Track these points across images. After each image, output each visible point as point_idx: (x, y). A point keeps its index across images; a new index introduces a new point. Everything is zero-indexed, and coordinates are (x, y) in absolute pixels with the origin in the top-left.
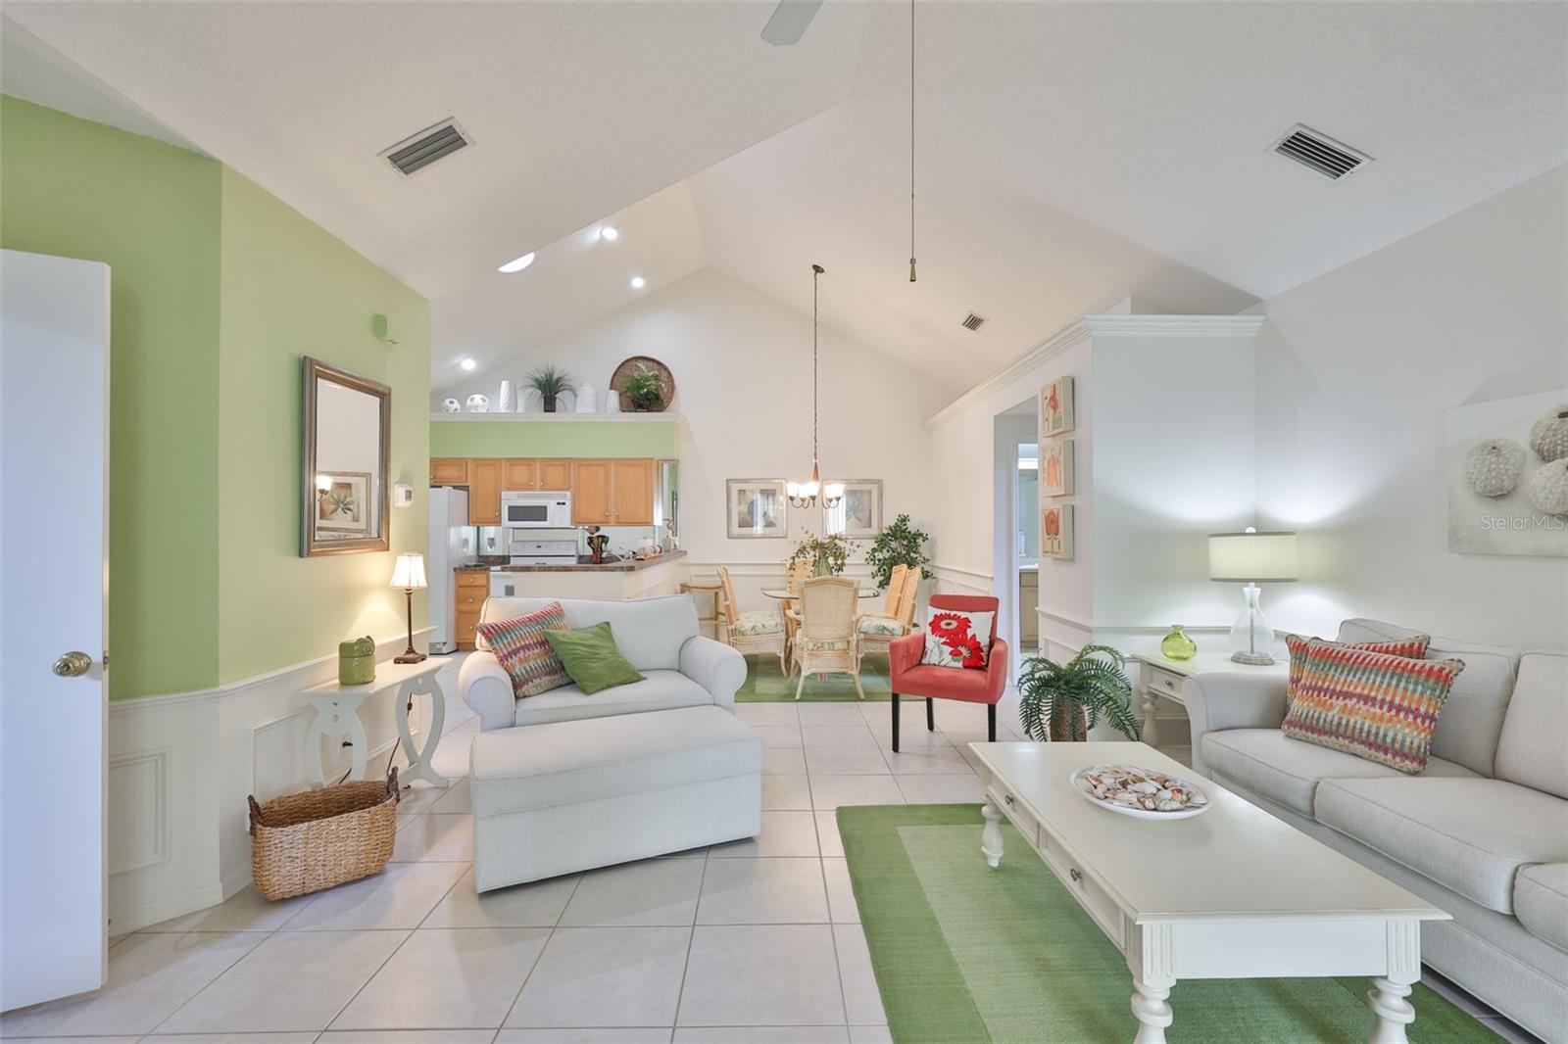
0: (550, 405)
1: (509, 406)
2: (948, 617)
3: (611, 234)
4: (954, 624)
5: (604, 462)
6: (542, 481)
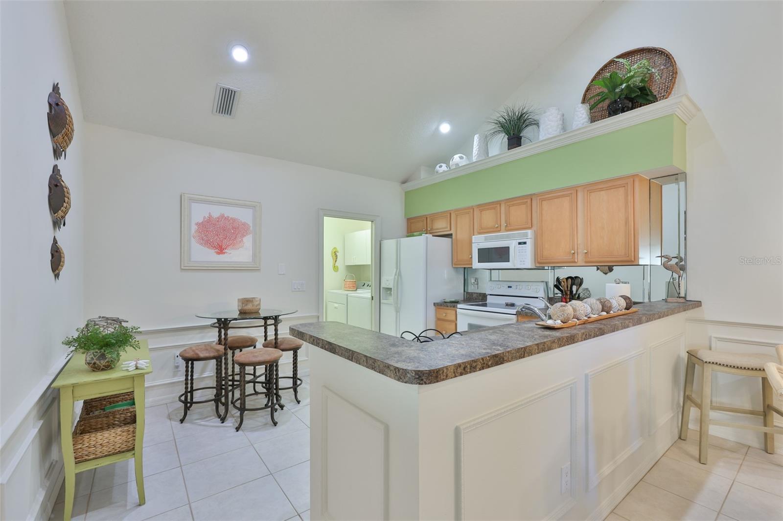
0: (515, 142)
1: (480, 155)
5: (573, 190)
6: (506, 222)
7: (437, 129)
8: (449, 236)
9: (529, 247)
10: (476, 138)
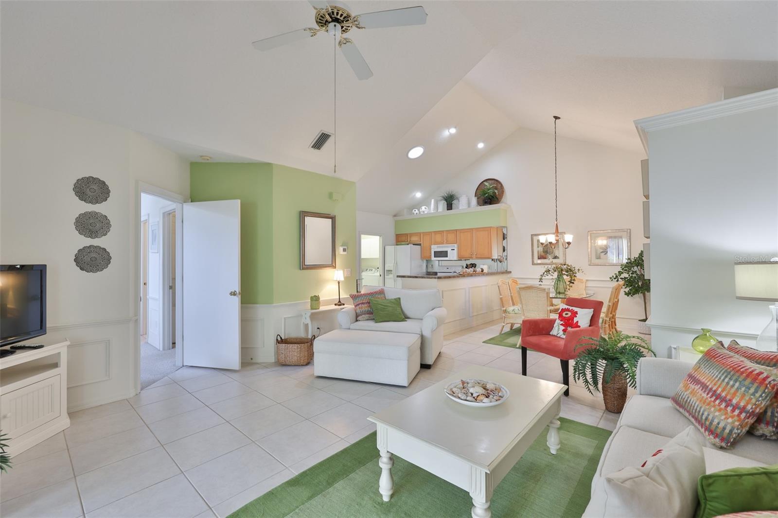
0: (450, 207)
1: (434, 209)
2: (568, 310)
3: (453, 131)
4: (570, 314)
5: (472, 230)
6: (446, 240)
7: (415, 195)
8: (420, 245)
9: (455, 251)
10: (433, 201)
